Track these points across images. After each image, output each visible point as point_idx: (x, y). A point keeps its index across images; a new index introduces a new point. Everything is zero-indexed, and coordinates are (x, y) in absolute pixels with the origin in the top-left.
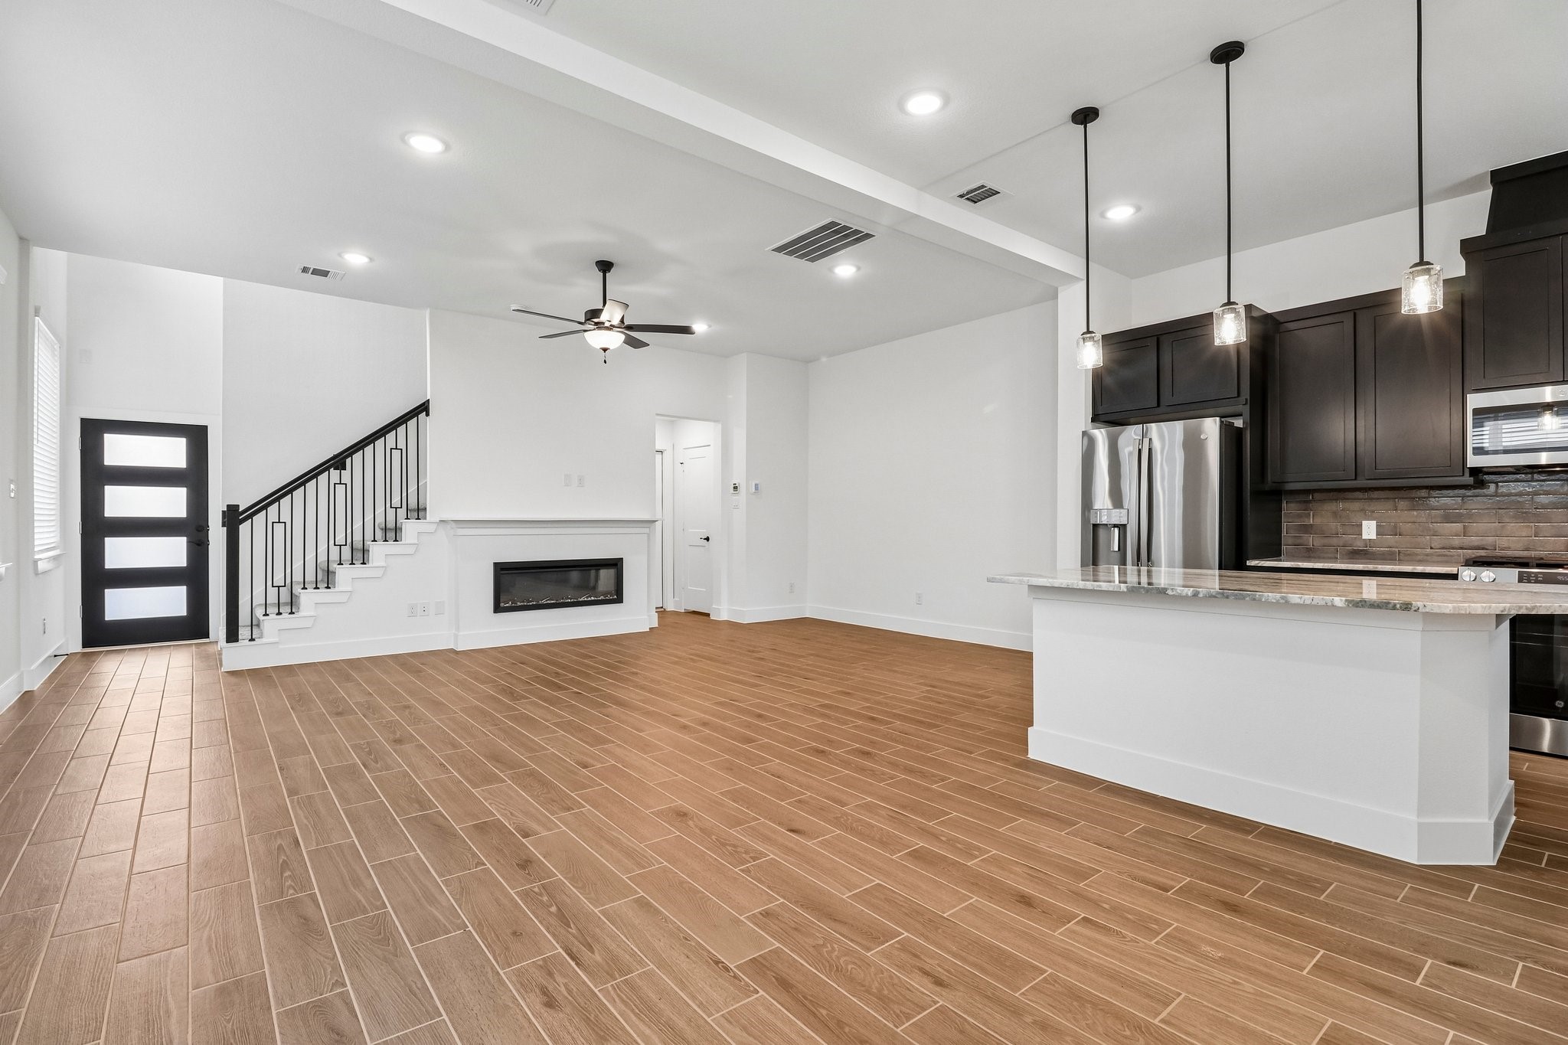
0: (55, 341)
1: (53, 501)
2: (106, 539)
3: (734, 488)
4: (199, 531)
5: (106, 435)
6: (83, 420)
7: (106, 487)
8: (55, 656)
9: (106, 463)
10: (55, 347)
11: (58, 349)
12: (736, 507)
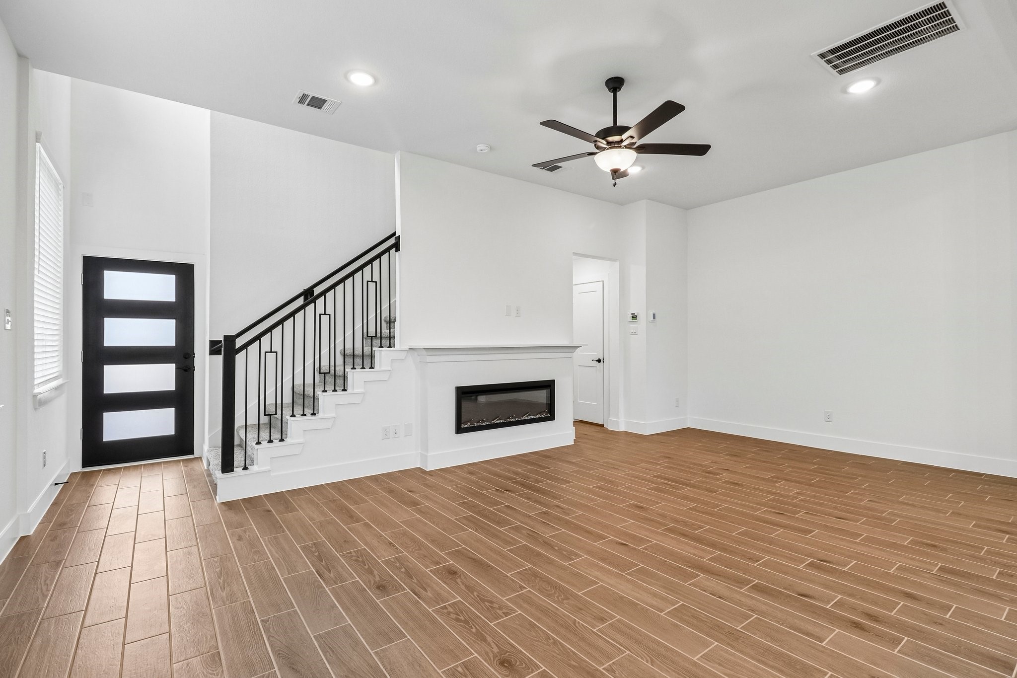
0: (61, 181)
1: (56, 333)
2: (105, 366)
3: (633, 317)
4: (186, 358)
5: (106, 272)
6: (84, 257)
7: (105, 319)
8: (56, 484)
9: (106, 297)
10: (60, 186)
11: (62, 190)
12: (635, 334)
